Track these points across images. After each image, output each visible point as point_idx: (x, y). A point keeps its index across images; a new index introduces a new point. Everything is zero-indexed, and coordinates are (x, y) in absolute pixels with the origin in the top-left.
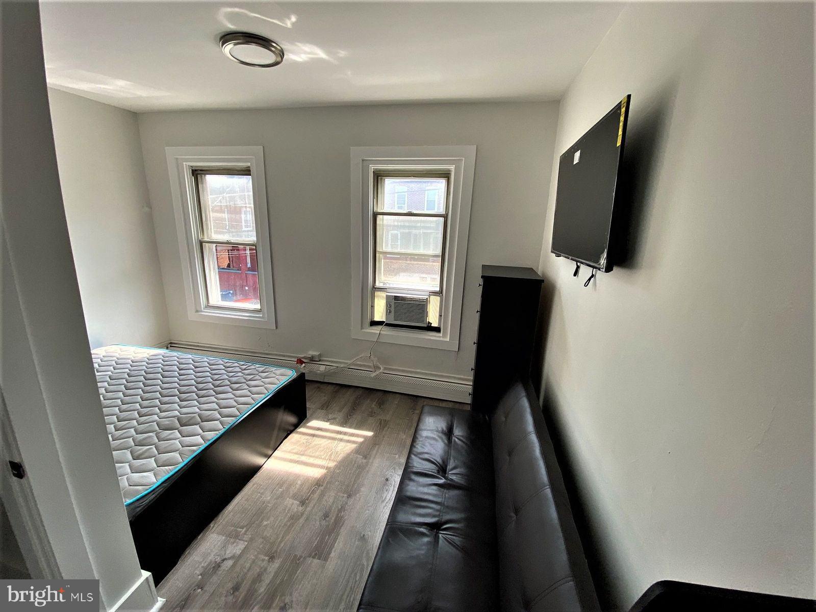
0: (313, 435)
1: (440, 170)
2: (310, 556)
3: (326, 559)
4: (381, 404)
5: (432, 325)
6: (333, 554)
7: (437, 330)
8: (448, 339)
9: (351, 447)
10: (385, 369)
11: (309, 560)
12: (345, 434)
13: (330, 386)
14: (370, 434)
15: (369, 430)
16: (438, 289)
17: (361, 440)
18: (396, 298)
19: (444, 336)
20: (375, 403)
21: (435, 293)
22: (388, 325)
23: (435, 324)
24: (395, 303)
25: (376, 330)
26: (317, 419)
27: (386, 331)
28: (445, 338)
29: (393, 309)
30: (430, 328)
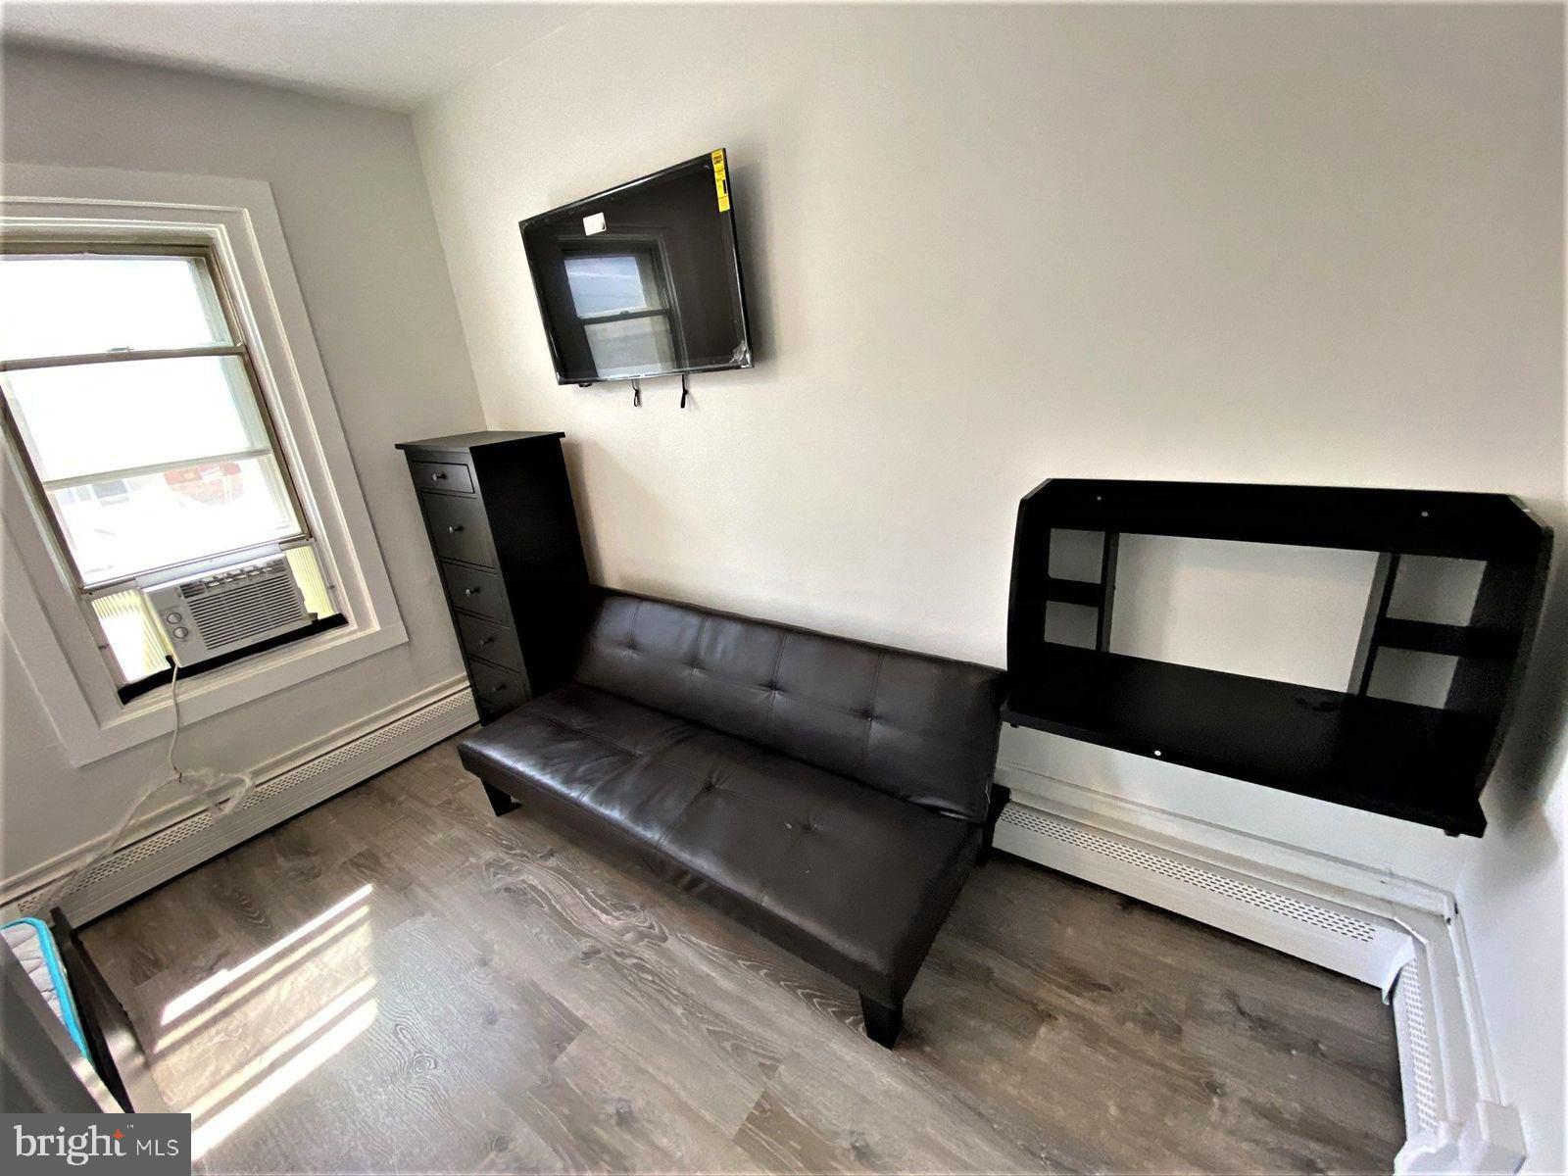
0: (225, 1013)
1: (177, 235)
2: (554, 1058)
4: (302, 849)
5: (320, 617)
7: (338, 621)
8: (376, 627)
10: (256, 774)
12: (292, 949)
14: (367, 889)
15: (357, 884)
16: (295, 529)
17: (364, 910)
18: (188, 590)
19: (363, 621)
21: (291, 542)
22: (187, 672)
23: (325, 613)
24: (192, 605)
25: (160, 700)
27: (193, 690)
28: (369, 625)
29: (190, 622)
30: (319, 626)
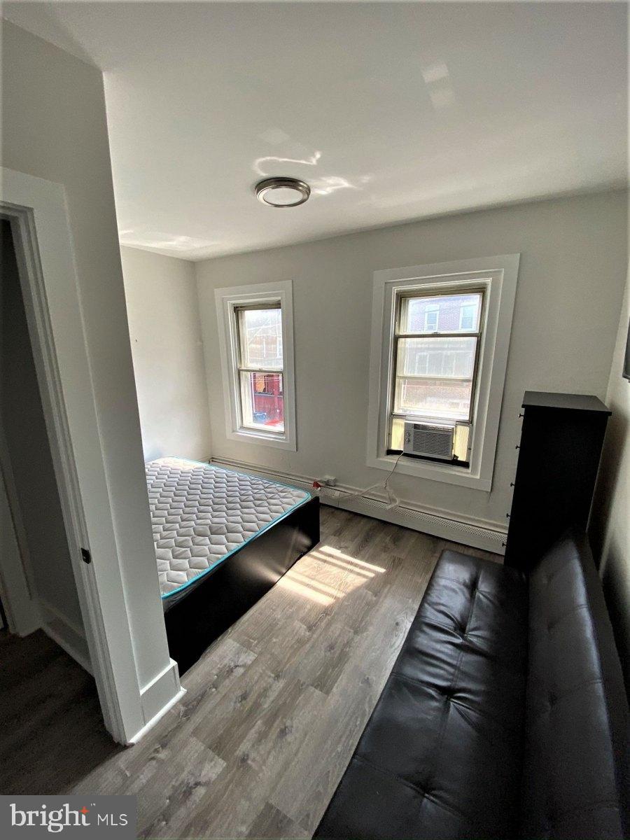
0: (325, 561)
1: (474, 285)
2: (312, 685)
3: (327, 693)
4: (396, 540)
5: (459, 459)
6: (334, 690)
7: (465, 465)
8: (478, 477)
9: (360, 581)
10: (402, 502)
11: (312, 689)
12: (356, 565)
13: (343, 513)
14: (382, 570)
15: (381, 566)
16: (467, 418)
17: (372, 575)
18: (416, 426)
19: (474, 472)
20: (389, 538)
21: (463, 423)
22: (406, 455)
23: (462, 458)
24: (415, 432)
25: (393, 459)
26: (330, 545)
27: (404, 462)
28: (476, 475)
29: (412, 438)
30: (455, 462)
